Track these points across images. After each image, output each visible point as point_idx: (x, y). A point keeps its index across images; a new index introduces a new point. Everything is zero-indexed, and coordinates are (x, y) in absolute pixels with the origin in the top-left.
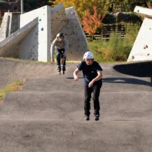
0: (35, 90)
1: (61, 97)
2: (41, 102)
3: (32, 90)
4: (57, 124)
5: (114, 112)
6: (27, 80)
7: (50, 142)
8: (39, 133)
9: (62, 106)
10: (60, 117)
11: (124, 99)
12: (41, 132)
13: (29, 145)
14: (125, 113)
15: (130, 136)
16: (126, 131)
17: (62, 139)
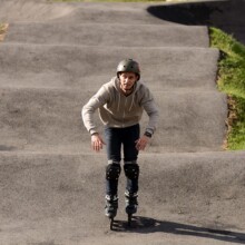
0: (25, 41)
1: (66, 53)
2: (36, 59)
3: (19, 41)
4: (62, 94)
5: (151, 79)
6: (11, 25)
7: (51, 122)
8: (34, 106)
9: (69, 66)
10: (66, 84)
11: (167, 59)
12: (37, 106)
13: (19, 125)
14: (168, 80)
15: (177, 116)
16: (170, 107)
17: (70, 117)
